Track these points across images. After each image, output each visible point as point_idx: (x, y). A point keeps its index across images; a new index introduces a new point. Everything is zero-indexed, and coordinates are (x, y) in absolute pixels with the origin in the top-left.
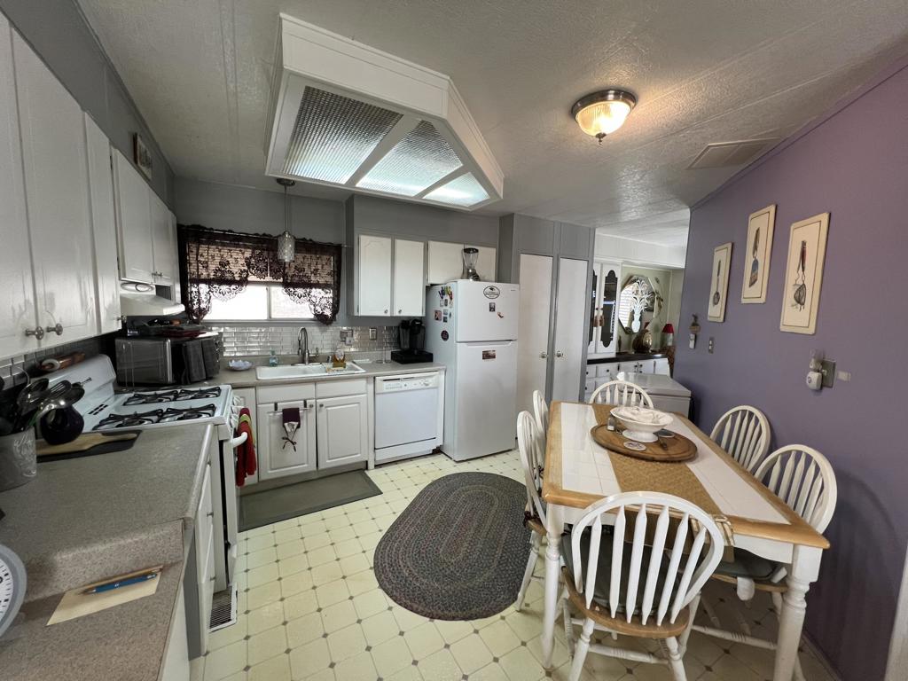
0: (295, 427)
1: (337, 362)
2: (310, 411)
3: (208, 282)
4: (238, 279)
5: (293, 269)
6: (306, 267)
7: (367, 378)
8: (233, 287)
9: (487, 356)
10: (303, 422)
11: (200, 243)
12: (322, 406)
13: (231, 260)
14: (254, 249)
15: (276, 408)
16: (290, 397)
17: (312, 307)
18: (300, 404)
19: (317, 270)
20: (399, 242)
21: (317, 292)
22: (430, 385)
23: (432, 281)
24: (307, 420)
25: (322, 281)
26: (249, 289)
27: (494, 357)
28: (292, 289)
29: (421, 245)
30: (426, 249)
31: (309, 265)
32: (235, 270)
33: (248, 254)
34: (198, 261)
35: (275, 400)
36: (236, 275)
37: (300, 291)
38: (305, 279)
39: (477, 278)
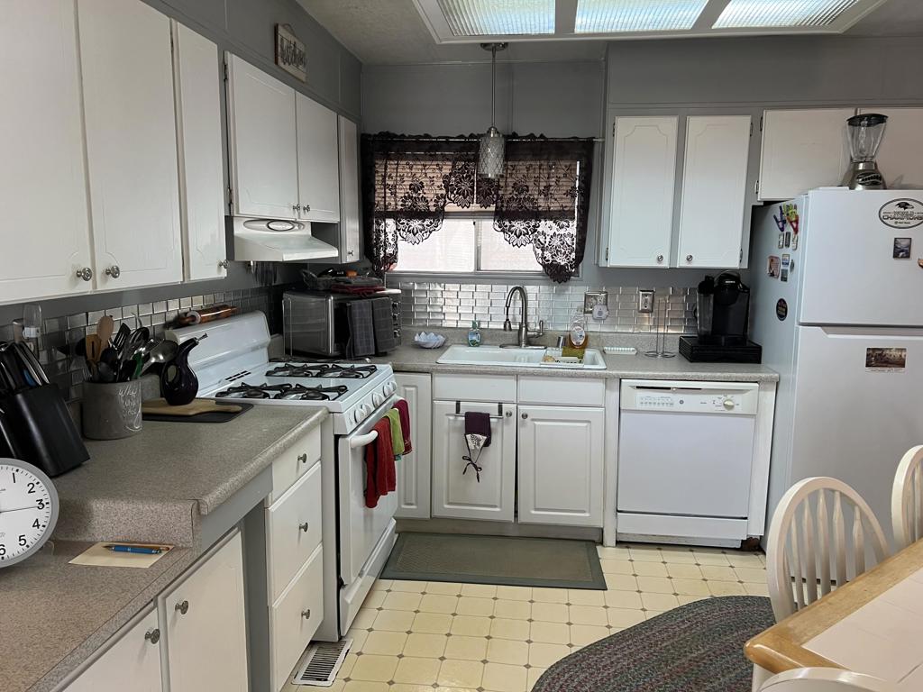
0: (482, 443)
1: (572, 347)
2: (508, 423)
3: (396, 215)
4: (433, 209)
5: (510, 189)
6: (531, 184)
7: (606, 379)
8: (427, 222)
9: (877, 359)
10: (495, 438)
11: (389, 158)
12: (525, 416)
13: (426, 181)
14: (454, 162)
15: (458, 410)
16: (481, 395)
17: (539, 251)
18: (492, 409)
19: (548, 187)
20: (696, 124)
21: (546, 226)
22: (737, 410)
23: (765, 194)
24: (503, 434)
25: (554, 206)
26: (447, 224)
27: (900, 363)
28: (507, 223)
29: (745, 122)
30: (757, 129)
31: (537, 180)
32: (430, 196)
33: (447, 170)
34: (386, 186)
35: (459, 398)
36: (431, 204)
37: (519, 226)
38: (529, 205)
39: (874, 180)
